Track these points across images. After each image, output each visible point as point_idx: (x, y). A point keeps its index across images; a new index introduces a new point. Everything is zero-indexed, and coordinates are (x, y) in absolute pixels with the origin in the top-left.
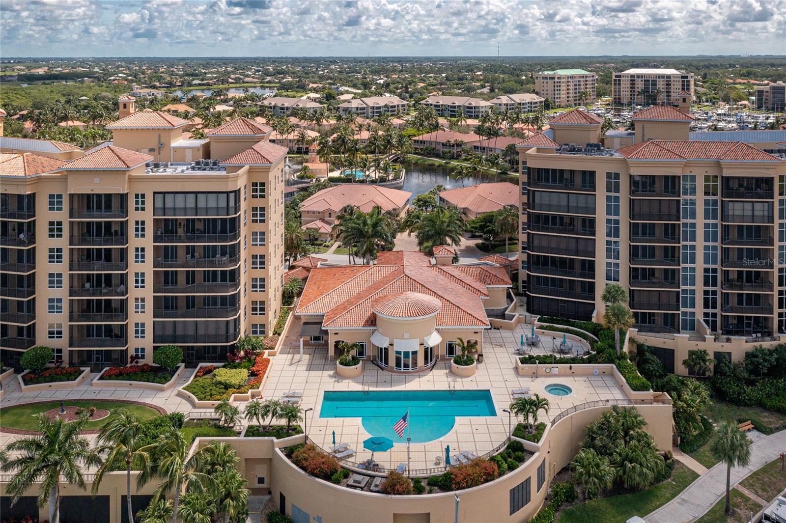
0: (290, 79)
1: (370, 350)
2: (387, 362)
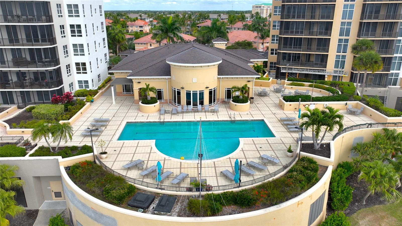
1: (167, 95)
2: (179, 102)
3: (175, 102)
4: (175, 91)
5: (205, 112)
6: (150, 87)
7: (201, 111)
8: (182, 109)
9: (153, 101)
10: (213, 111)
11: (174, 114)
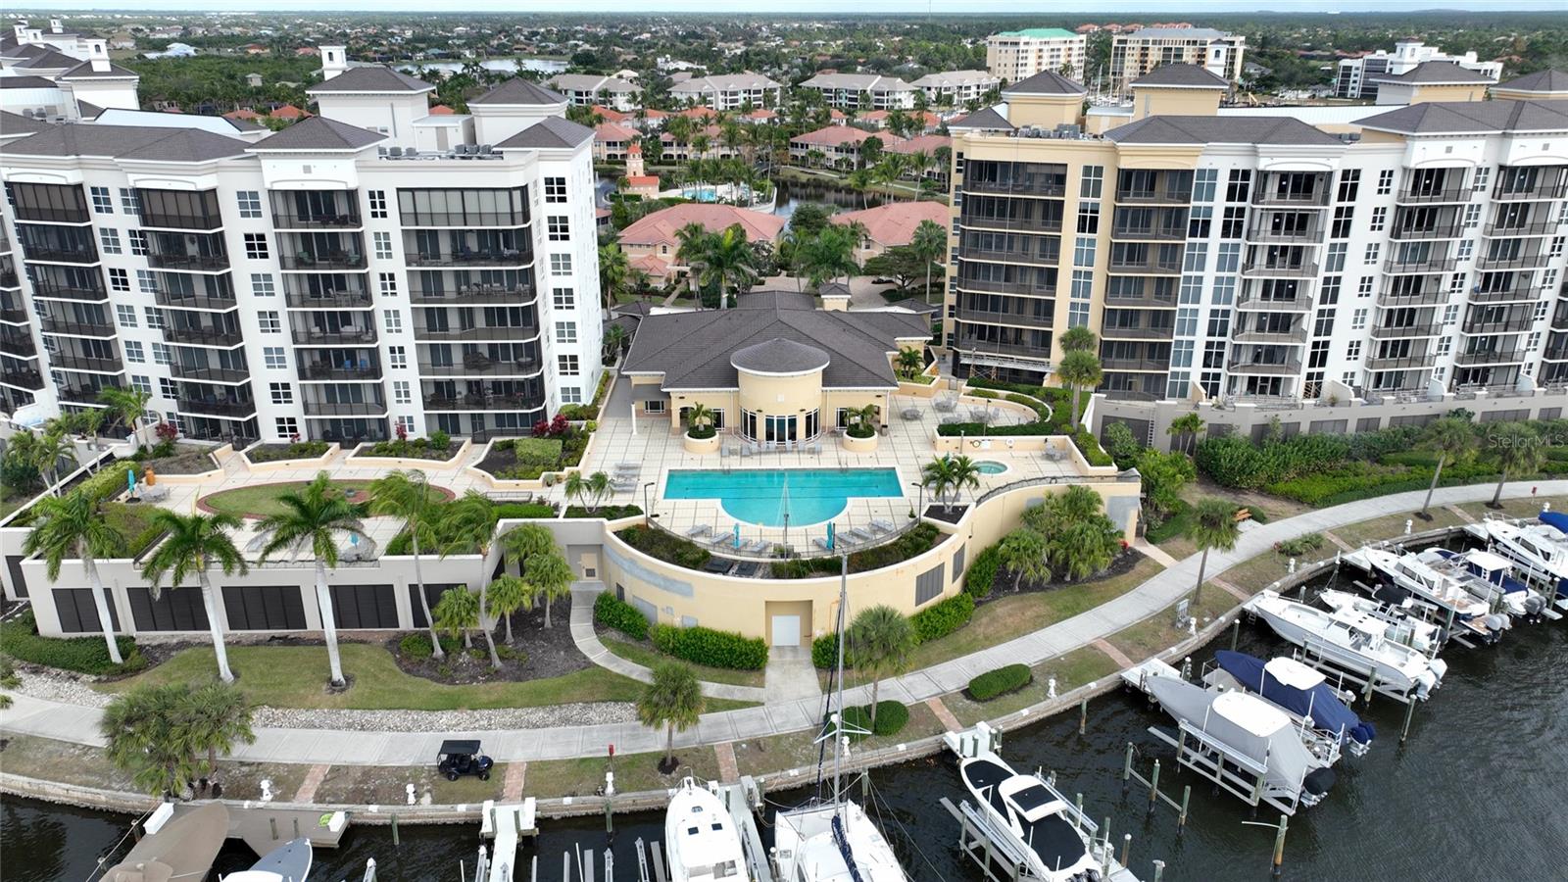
0: (588, 47)
1: (731, 420)
2: (753, 434)
3: (746, 433)
4: (746, 415)
5: (799, 452)
6: (704, 409)
7: (792, 451)
8: (759, 446)
9: (707, 433)
10: (812, 451)
11: (745, 456)
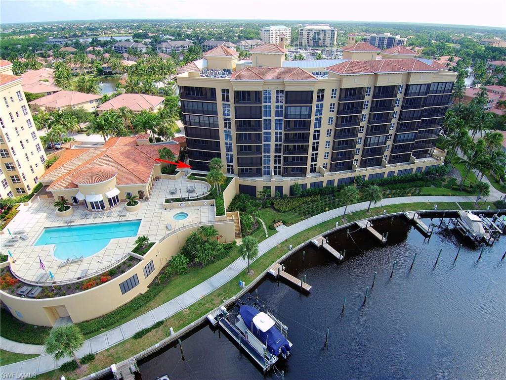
0: (141, 31)
2: (87, 207)
